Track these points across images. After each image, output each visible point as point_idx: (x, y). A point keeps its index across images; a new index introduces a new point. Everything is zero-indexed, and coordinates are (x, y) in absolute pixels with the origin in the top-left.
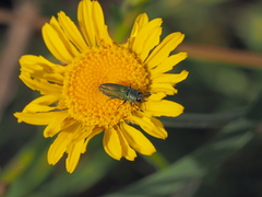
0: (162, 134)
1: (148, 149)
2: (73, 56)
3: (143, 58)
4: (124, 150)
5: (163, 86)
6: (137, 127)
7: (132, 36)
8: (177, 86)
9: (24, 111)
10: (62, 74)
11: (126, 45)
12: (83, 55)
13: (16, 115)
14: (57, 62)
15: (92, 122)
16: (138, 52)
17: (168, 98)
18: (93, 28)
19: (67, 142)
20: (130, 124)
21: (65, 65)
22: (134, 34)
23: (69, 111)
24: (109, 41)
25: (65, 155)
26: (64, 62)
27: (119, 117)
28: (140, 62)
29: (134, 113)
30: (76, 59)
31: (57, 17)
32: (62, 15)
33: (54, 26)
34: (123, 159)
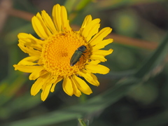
0: (96, 83)
2: (48, 36)
3: (88, 40)
4: (74, 91)
5: (98, 56)
6: (83, 78)
7: (82, 27)
9: (19, 64)
10: (41, 45)
11: (79, 32)
12: (54, 35)
15: (57, 74)
16: (85, 36)
18: (60, 21)
19: (42, 83)
20: (79, 76)
21: (43, 40)
22: (84, 26)
23: (44, 66)
24: (69, 29)
25: (41, 91)
26: (43, 38)
27: (72, 71)
28: (86, 42)
29: (81, 70)
30: (50, 38)
31: (41, 13)
32: (44, 12)
33: (38, 18)
34: (74, 95)
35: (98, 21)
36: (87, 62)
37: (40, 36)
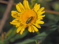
0: (40, 27)
1: (37, 30)
2: (22, 11)
3: (36, 12)
4: (32, 30)
5: (40, 18)
6: (35, 26)
7: (34, 8)
8: (43, 18)
9: (12, 22)
10: (20, 15)
11: (33, 9)
12: (24, 11)
13: (10, 23)
15: (26, 25)
16: (35, 11)
17: (41, 20)
18: (26, 6)
19: (21, 28)
20: (33, 25)
21: (20, 13)
23: (21, 22)
24: (29, 8)
25: (20, 31)
26: (20, 12)
27: (31, 24)
28: (35, 13)
29: (34, 23)
30: (23, 12)
31: (19, 3)
32: (20, 3)
33: (18, 5)
34: (32, 32)
35: (39, 5)
36: (36, 20)
37: (19, 11)
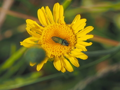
0: (77, 64)
2: (48, 24)
3: (76, 32)
8: (87, 47)
10: (42, 30)
11: (70, 26)
12: (52, 25)
14: (41, 25)
15: (50, 53)
16: (74, 29)
21: (44, 27)
22: (74, 22)
24: (63, 22)
26: (43, 25)
27: (61, 53)
28: (74, 34)
29: (67, 53)
32: (47, 7)
33: (43, 10)
34: (60, 71)
35: (84, 20)
36: (73, 48)
37: (42, 23)
